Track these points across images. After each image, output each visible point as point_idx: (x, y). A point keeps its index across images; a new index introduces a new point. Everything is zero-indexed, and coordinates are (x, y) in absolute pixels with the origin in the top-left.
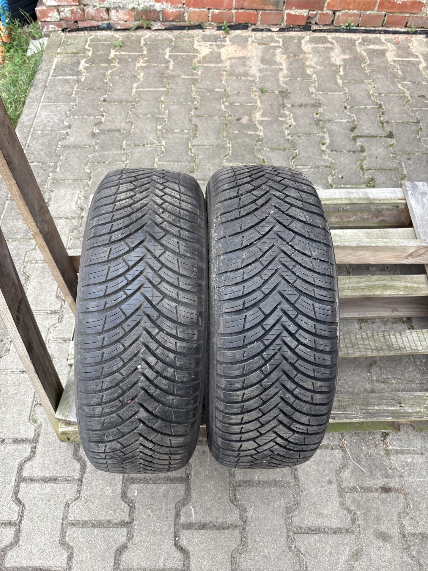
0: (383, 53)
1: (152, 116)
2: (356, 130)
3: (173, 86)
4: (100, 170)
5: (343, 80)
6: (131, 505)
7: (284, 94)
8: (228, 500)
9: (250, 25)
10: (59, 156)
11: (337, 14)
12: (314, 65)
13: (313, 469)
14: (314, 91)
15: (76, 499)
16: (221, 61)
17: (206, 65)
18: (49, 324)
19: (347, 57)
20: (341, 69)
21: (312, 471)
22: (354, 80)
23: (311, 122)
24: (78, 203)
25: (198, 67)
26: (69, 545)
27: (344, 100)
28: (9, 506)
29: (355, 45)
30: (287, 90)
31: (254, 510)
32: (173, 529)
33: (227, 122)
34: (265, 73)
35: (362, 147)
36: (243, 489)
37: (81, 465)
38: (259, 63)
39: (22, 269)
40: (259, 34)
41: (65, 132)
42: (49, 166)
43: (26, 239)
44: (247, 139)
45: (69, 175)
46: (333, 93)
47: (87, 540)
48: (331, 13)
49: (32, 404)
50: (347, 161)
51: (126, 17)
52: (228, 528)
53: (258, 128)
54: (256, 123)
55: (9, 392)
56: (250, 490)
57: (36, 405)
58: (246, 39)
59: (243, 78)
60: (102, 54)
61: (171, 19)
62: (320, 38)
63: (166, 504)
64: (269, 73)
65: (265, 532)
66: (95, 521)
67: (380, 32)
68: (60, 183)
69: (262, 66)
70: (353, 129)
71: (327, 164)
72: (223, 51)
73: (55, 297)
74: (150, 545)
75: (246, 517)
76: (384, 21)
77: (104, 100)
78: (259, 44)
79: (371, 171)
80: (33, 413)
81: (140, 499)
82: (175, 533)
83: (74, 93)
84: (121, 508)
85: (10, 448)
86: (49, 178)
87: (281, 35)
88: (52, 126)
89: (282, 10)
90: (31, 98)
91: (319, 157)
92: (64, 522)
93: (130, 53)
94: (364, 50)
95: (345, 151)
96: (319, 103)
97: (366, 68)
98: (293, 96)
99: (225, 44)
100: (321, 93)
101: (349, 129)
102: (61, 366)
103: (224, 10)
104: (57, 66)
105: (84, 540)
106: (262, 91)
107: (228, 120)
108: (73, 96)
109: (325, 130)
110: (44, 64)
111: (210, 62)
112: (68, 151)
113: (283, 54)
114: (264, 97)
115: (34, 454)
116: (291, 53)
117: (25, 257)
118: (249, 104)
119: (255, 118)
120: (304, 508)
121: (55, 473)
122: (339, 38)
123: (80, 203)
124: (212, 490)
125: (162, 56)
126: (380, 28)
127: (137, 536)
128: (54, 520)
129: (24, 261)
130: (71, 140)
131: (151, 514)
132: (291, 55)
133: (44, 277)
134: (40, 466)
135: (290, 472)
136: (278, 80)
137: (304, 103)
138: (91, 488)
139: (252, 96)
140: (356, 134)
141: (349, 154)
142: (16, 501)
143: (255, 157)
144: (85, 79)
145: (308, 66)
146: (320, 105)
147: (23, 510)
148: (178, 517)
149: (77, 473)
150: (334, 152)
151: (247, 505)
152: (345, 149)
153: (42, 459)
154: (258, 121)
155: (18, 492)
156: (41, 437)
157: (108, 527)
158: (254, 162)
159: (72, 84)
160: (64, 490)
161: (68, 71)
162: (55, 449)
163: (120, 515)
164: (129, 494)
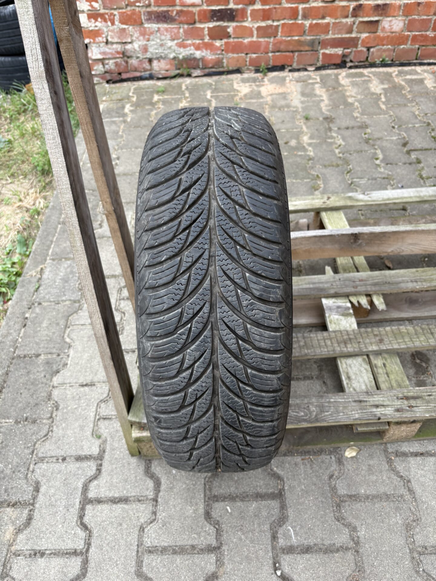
0: (421, 81)
2: (408, 145)
5: (386, 105)
6: (217, 526)
7: (328, 119)
8: (333, 518)
9: (286, 66)
11: (372, 50)
12: (355, 95)
13: (430, 479)
14: (358, 115)
15: (151, 522)
16: (262, 97)
17: (247, 101)
19: (386, 86)
20: (382, 96)
21: (428, 482)
22: (397, 104)
23: (361, 141)
25: (240, 103)
26: (147, 577)
27: (391, 121)
28: (73, 532)
29: (391, 76)
30: (331, 116)
31: (366, 528)
32: (270, 554)
34: (307, 104)
35: (417, 159)
36: (349, 506)
37: (154, 482)
38: (299, 96)
40: (296, 74)
44: (298, 159)
46: (378, 116)
47: (169, 569)
48: (365, 49)
49: (95, 420)
50: (404, 172)
51: (168, 67)
52: (338, 551)
53: (307, 149)
54: (305, 145)
55: (69, 406)
56: (358, 505)
57: (99, 419)
58: (284, 79)
59: (286, 109)
60: (145, 99)
61: (210, 65)
62: (356, 73)
63: (259, 525)
64: (311, 104)
65: (383, 553)
66: (176, 546)
67: (415, 65)
69: (303, 99)
70: (405, 145)
71: (384, 176)
72: (262, 89)
74: (246, 573)
75: (358, 537)
76: (417, 54)
78: (297, 81)
79: (431, 179)
80: (96, 428)
81: (227, 520)
82: (274, 558)
83: (121, 131)
84: (205, 531)
85: (73, 466)
87: (317, 74)
89: (317, 51)
90: (79, 138)
91: (374, 170)
92: (140, 550)
93: (173, 97)
94: (403, 80)
95: (400, 164)
96: (366, 125)
97: (407, 94)
98: (338, 121)
99: (264, 83)
100: (366, 117)
101: (401, 144)
103: (262, 53)
104: (103, 111)
105: (165, 570)
106: (307, 119)
108: (120, 133)
109: (376, 147)
111: (251, 98)
112: (119, 179)
113: (321, 88)
114: (309, 123)
115: (100, 472)
116: (330, 87)
118: (295, 130)
119: (303, 141)
120: (427, 524)
121: (125, 492)
122: (375, 72)
124: (312, 506)
125: (204, 97)
126: (415, 61)
127: (229, 563)
128: (127, 546)
130: (120, 170)
131: (243, 537)
132: (330, 88)
134: (108, 485)
135: (402, 483)
136: (320, 109)
137: (350, 126)
138: (168, 508)
139: (297, 123)
140: (409, 149)
141: (405, 166)
142: (81, 527)
143: (309, 174)
144: (131, 120)
145: (348, 96)
146: (367, 127)
147: (90, 536)
148: (274, 541)
149: (150, 492)
150: (389, 165)
151: (357, 524)
152: (400, 162)
153: (109, 478)
154: (306, 143)
155: (84, 515)
156: (107, 453)
157: (192, 554)
158: (309, 178)
159: (119, 124)
160: (138, 512)
161: (114, 114)
162: (124, 466)
163: (205, 538)
164: (215, 514)
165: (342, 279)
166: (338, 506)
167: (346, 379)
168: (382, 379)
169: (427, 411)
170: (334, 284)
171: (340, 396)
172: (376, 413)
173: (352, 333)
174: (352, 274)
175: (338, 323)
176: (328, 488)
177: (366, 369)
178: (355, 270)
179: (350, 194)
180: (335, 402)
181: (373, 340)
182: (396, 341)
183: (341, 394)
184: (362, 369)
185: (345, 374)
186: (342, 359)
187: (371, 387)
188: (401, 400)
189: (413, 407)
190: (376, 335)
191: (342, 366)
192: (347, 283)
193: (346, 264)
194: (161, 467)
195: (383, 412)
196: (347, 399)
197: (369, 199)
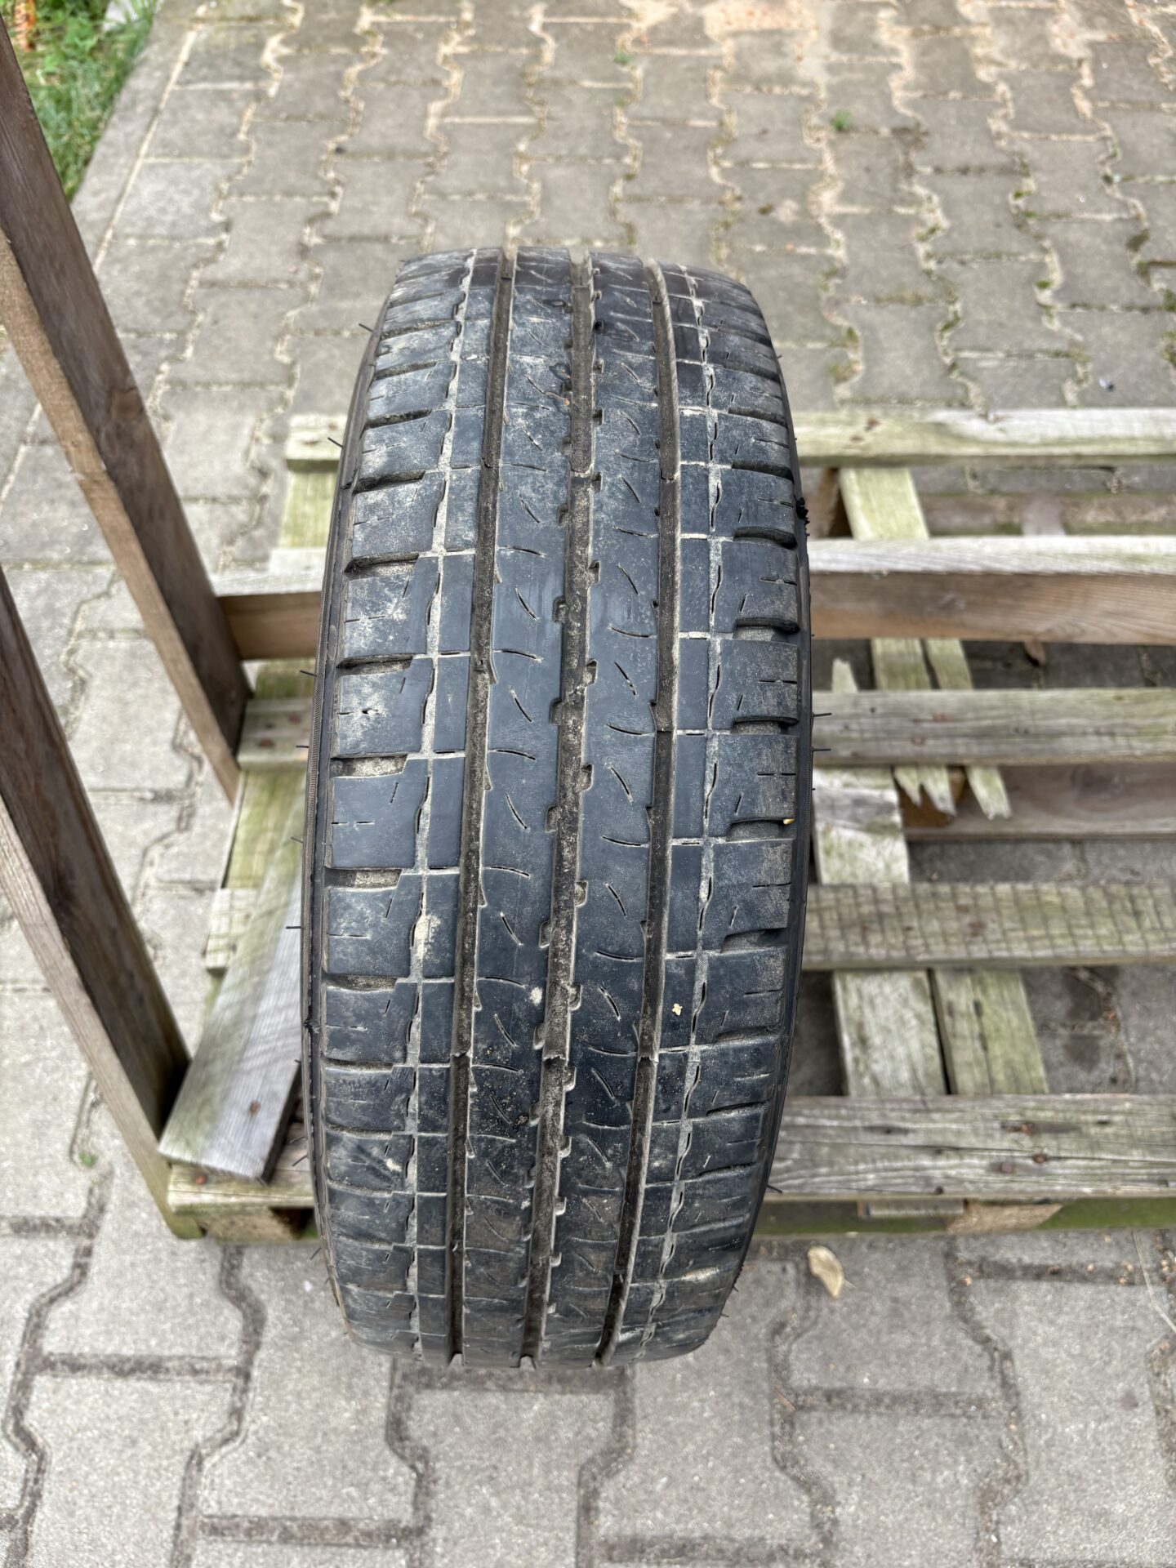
1: (491, 198)
2: (1148, 244)
3: (556, 110)
4: (322, 355)
5: (1092, 100)
6: (420, 1467)
7: (908, 135)
8: (769, 1459)
10: (194, 313)
12: (998, 57)
13: (1070, 1355)
14: (1004, 128)
15: (226, 1441)
16: (706, 41)
17: (658, 51)
18: (146, 833)
19: (1100, 36)
20: (1086, 70)
21: (1065, 1363)
22: (1128, 101)
23: (1001, 218)
24: (253, 454)
25: (635, 56)
27: (1102, 157)
29: (1122, 3)
30: (918, 125)
31: (863, 1496)
32: (570, 1560)
33: (730, 219)
34: (846, 75)
35: (1170, 295)
36: (820, 1422)
37: (245, 1316)
38: (825, 48)
39: (63, 657)
41: (211, 241)
42: (161, 342)
43: (80, 562)
44: (796, 270)
45: (222, 371)
46: (1065, 137)
49: (83, 1102)
50: (1123, 338)
52: (770, 1559)
53: (827, 237)
54: (823, 220)
56: (844, 1425)
57: (94, 1105)
59: (777, 90)
60: (332, 21)
63: (547, 1469)
64: (858, 76)
66: (293, 1519)
68: (196, 394)
69: (835, 57)
70: (1136, 243)
71: (1058, 346)
72: (710, 13)
73: (167, 747)
75: (835, 1522)
77: (339, 150)
80: (84, 1131)
81: (452, 1446)
83: (244, 128)
84: (384, 1479)
86: (160, 378)
88: (174, 224)
90: (110, 144)
91: (1029, 325)
92: (185, 1522)
93: (422, 19)
94: (1154, 19)
95: (1114, 308)
96: (1024, 166)
97: (1163, 69)
98: (936, 143)
100: (1026, 135)
101: (1125, 240)
102: (183, 974)
104: (194, 54)
106: (840, 128)
107: (734, 213)
108: (242, 137)
109: (1047, 243)
110: (156, 47)
111: (671, 43)
112: (223, 298)
113: (898, 22)
114: (846, 147)
115: (84, 1274)
116: (924, 21)
117: (74, 620)
118: (797, 166)
119: (819, 205)
120: (1042, 1494)
121: (153, 1342)
123: (259, 455)
124: (708, 1420)
125: (520, 25)
128: (148, 1510)
129: (70, 633)
130: (231, 266)
131: (494, 1502)
132: (926, 28)
133: (135, 684)
134: (104, 1316)
135: (985, 1362)
136: (887, 97)
137: (975, 162)
138: (280, 1401)
139: (808, 141)
140: (1148, 258)
141: (1129, 315)
142: (17, 1440)
143: (824, 322)
144: (281, 90)
145: (979, 60)
146: (1025, 170)
147: (40, 1471)
148: (587, 1518)
149: (231, 1346)
150: (1079, 310)
151: (838, 1480)
152: (1114, 302)
153: (110, 1294)
154: (828, 216)
155: (26, 1407)
156: (108, 1216)
157: (339, 1545)
158: (822, 338)
159: (240, 104)
160: (187, 1407)
161: (227, 68)
162: (157, 1260)
163: (382, 1502)
164: (415, 1428)
165: (879, 711)
166: (789, 1421)
167: (853, 1045)
168: (964, 1054)
169: (1089, 1176)
170: (854, 726)
171: (827, 1107)
172: (931, 1172)
173: (890, 897)
174: (914, 695)
175: (848, 854)
176: (765, 1365)
177: (918, 1016)
178: (926, 678)
179: (942, 415)
180: (807, 1126)
181: (953, 925)
182: (1021, 934)
183: (833, 1100)
184: (909, 1015)
185: (853, 1029)
186: (849, 977)
187: (927, 1075)
188: (1014, 1135)
189: (1046, 1158)
190: (962, 910)
191: (845, 1002)
192: (895, 723)
193: (901, 655)
194: (269, 1268)
195: (953, 1173)
196: (849, 1118)
197: (1000, 436)
